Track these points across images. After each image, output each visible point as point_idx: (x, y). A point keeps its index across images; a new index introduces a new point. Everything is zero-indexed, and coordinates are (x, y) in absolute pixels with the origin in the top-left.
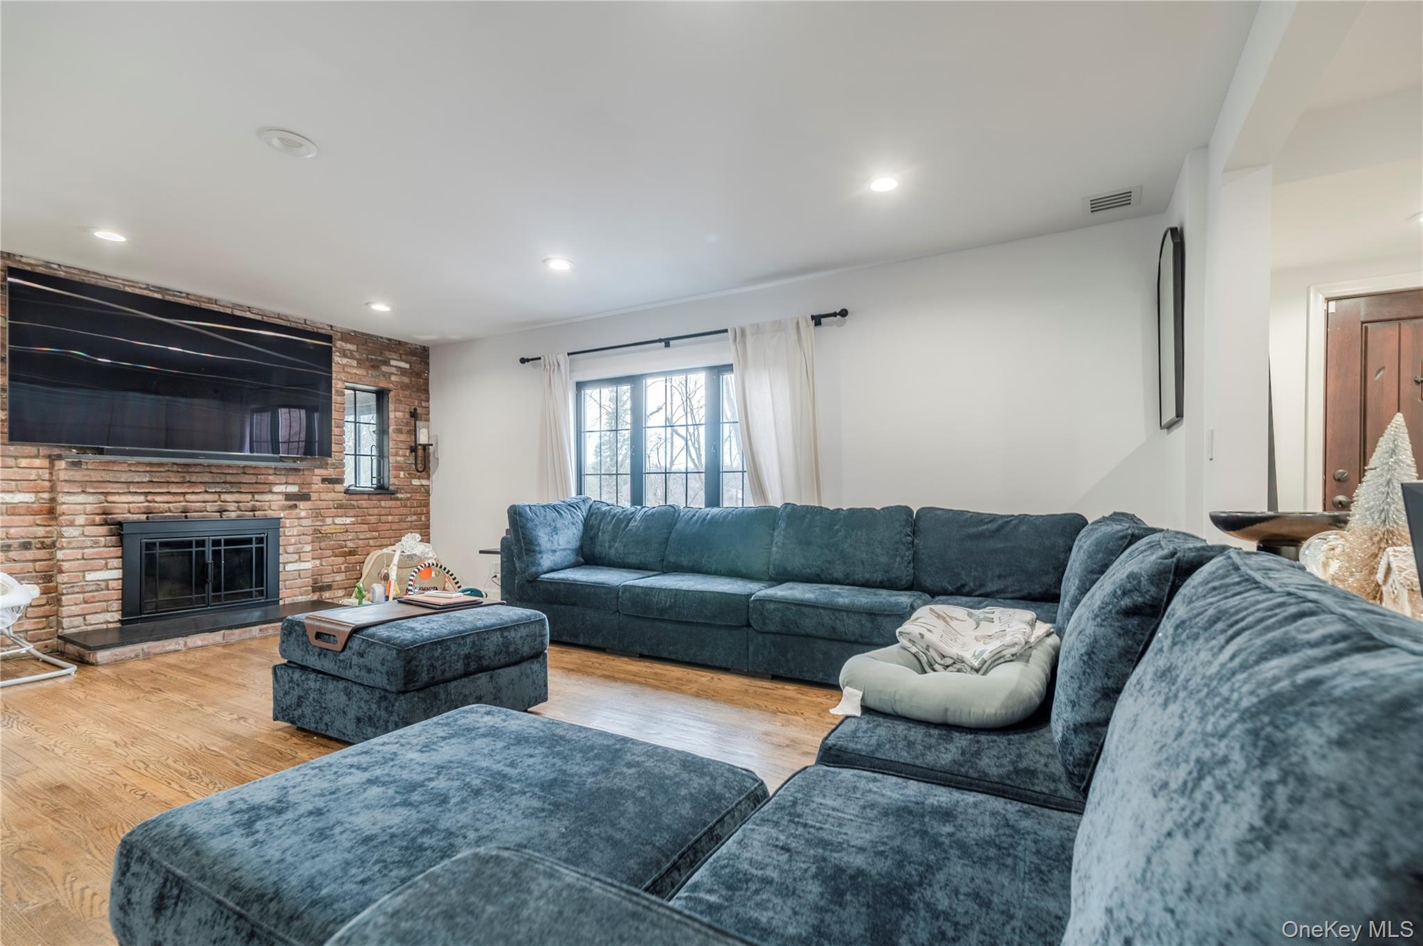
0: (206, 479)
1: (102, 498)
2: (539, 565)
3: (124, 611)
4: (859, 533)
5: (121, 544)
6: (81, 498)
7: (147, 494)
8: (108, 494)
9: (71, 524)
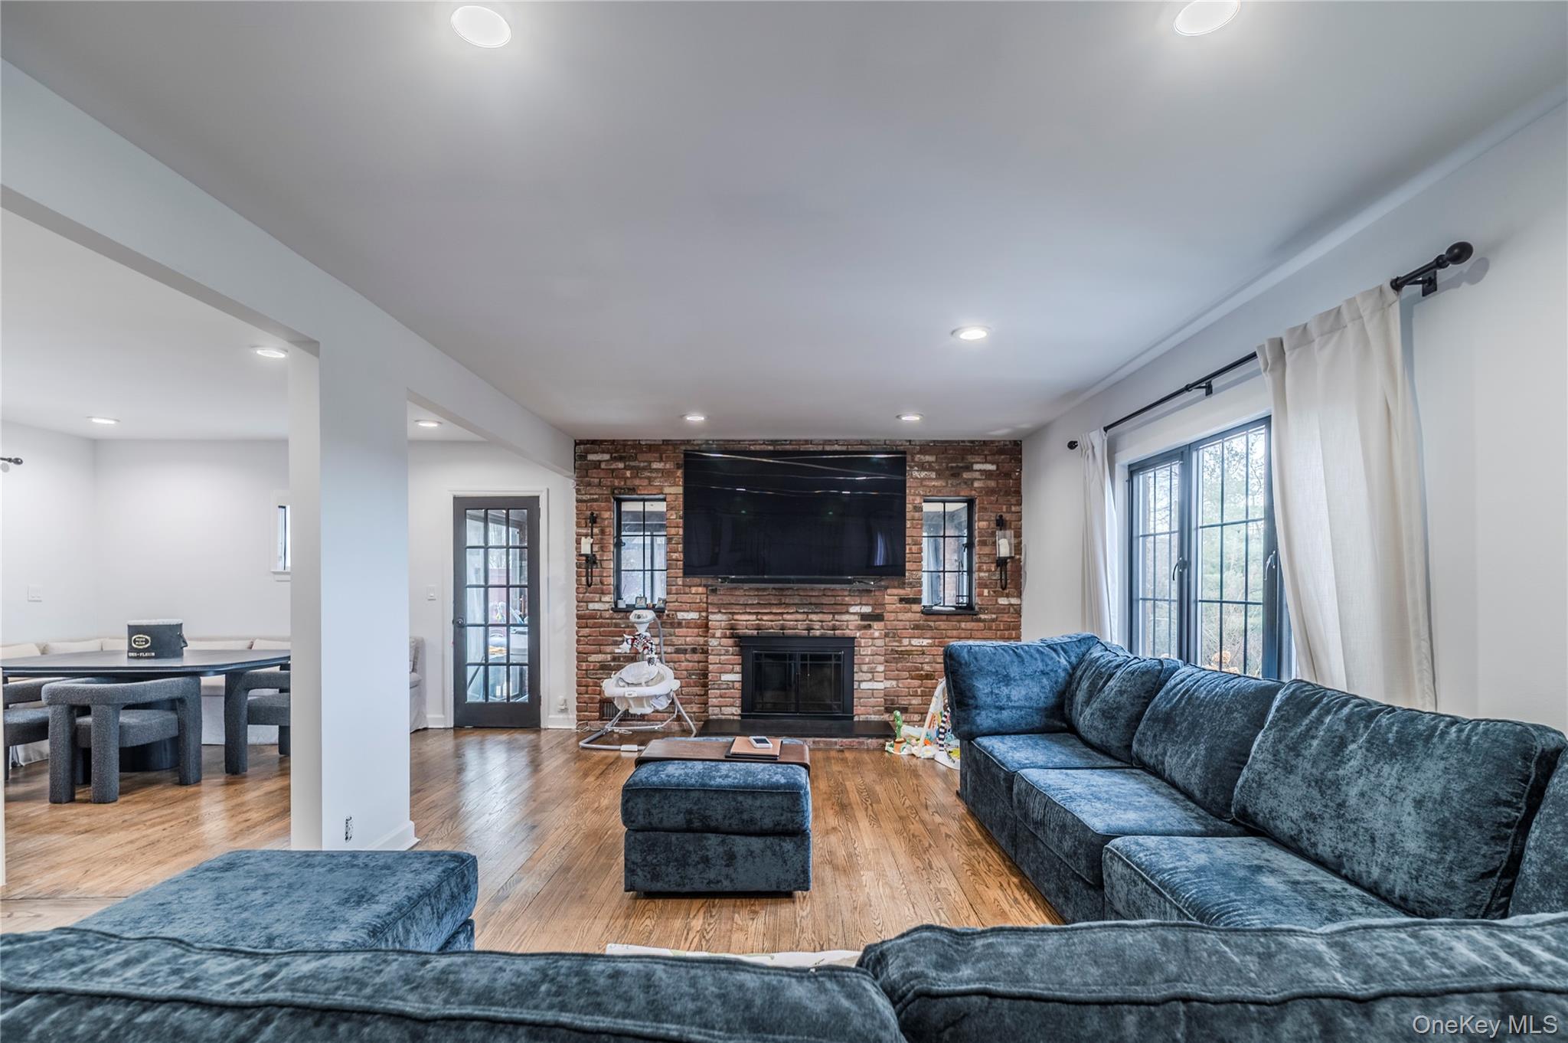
0: (797, 601)
3: (743, 708)
5: (742, 653)
6: (719, 617)
7: (757, 614)
8: (733, 614)
9: (713, 636)
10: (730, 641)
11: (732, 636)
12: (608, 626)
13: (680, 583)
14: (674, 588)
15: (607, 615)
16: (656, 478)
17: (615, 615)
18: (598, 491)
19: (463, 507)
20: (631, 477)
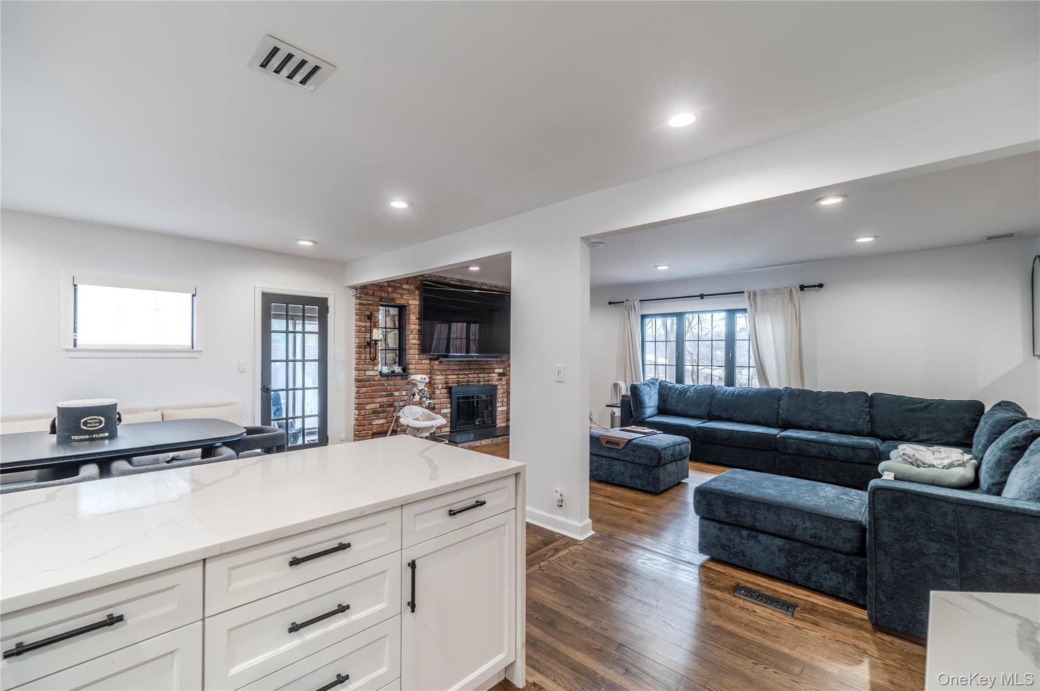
0: (475, 367)
1: (445, 376)
2: (645, 414)
3: (451, 427)
4: (835, 405)
5: (450, 397)
6: (440, 377)
7: (457, 375)
8: (447, 375)
9: (438, 389)
10: (445, 391)
11: (446, 388)
12: (378, 385)
13: (417, 358)
14: (414, 361)
15: (377, 378)
16: (405, 294)
17: (382, 379)
18: (372, 298)
20: (392, 292)
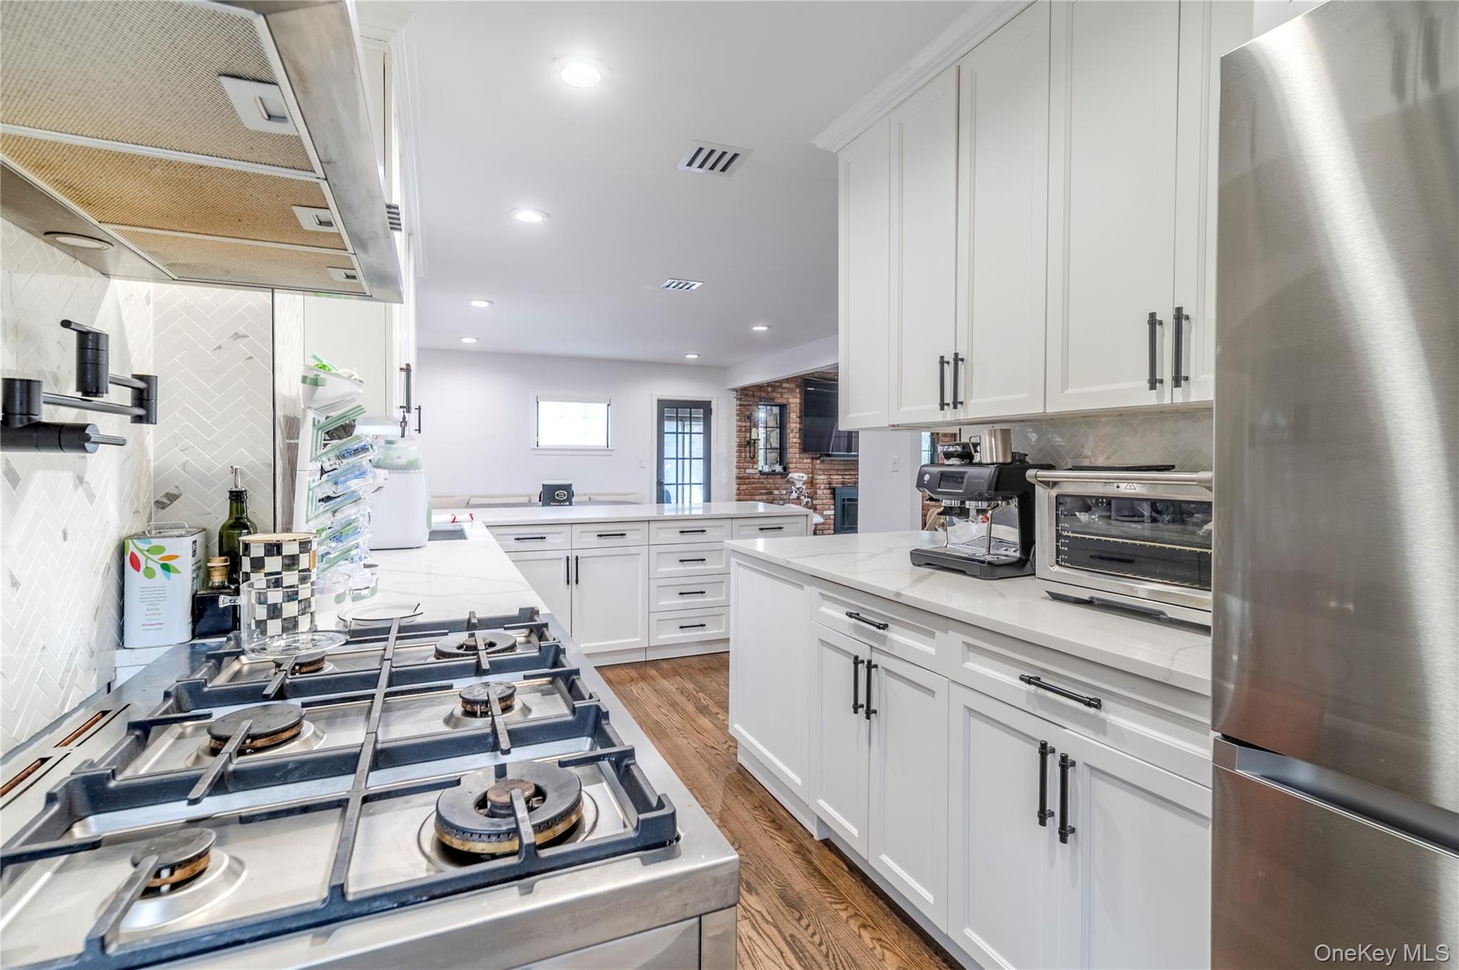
5: (834, 498)
6: (822, 477)
7: (842, 475)
8: (830, 475)
9: (820, 489)
10: (828, 491)
11: (829, 488)
12: (757, 483)
13: (798, 457)
14: (794, 460)
15: (756, 476)
16: (785, 393)
17: (761, 477)
18: (752, 399)
19: (664, 405)
20: (772, 392)
